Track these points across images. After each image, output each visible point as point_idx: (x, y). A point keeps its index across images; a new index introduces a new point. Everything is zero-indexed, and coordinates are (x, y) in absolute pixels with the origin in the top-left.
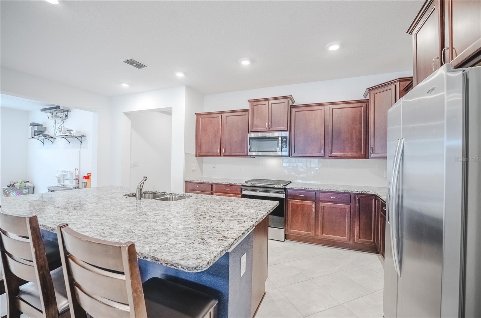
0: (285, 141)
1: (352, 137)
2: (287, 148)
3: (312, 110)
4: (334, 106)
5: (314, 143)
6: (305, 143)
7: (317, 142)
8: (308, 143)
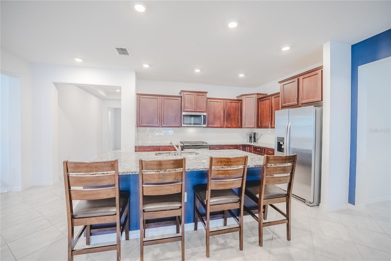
0: (205, 118)
1: (235, 117)
2: (206, 122)
3: (218, 102)
4: (228, 101)
5: (219, 120)
6: (214, 120)
7: (220, 119)
8: (215, 120)
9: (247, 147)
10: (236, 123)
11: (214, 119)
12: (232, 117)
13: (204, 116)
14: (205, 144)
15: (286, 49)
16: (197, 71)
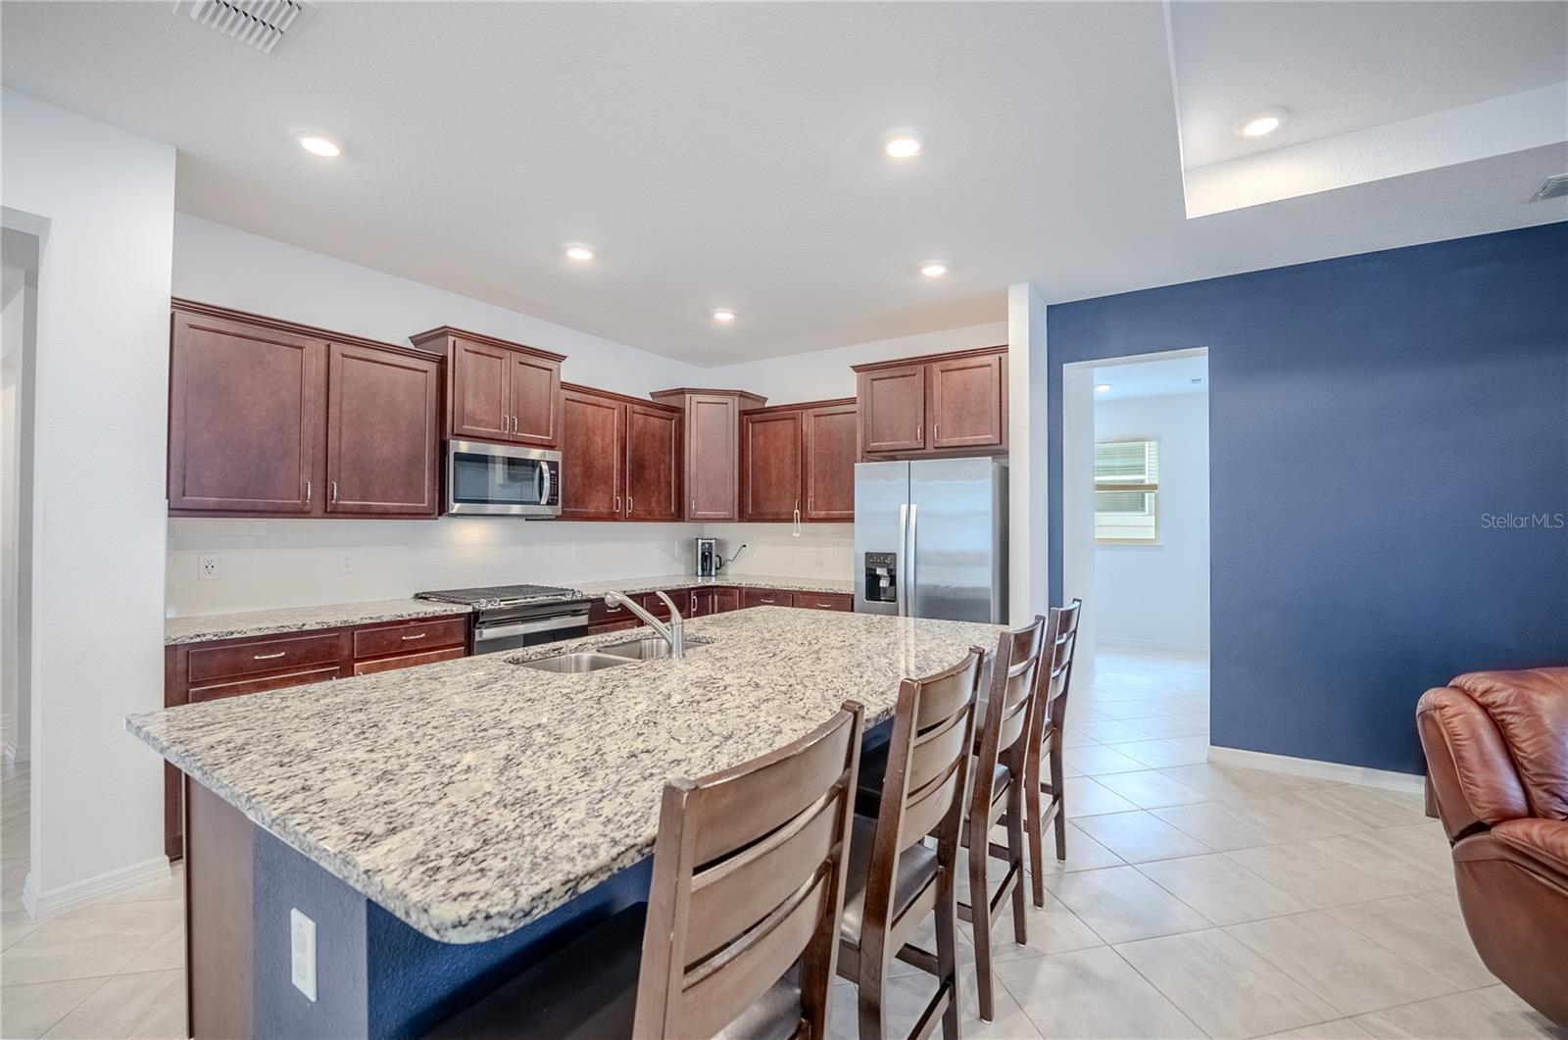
0: (554, 474)
1: (659, 477)
2: (557, 495)
3: (599, 406)
4: (637, 408)
5: (602, 486)
6: (585, 485)
7: (606, 483)
8: (590, 483)
9: (710, 597)
10: (662, 499)
11: (586, 482)
12: (650, 474)
13: (553, 465)
14: (568, 598)
15: (934, 271)
16: (580, 254)
